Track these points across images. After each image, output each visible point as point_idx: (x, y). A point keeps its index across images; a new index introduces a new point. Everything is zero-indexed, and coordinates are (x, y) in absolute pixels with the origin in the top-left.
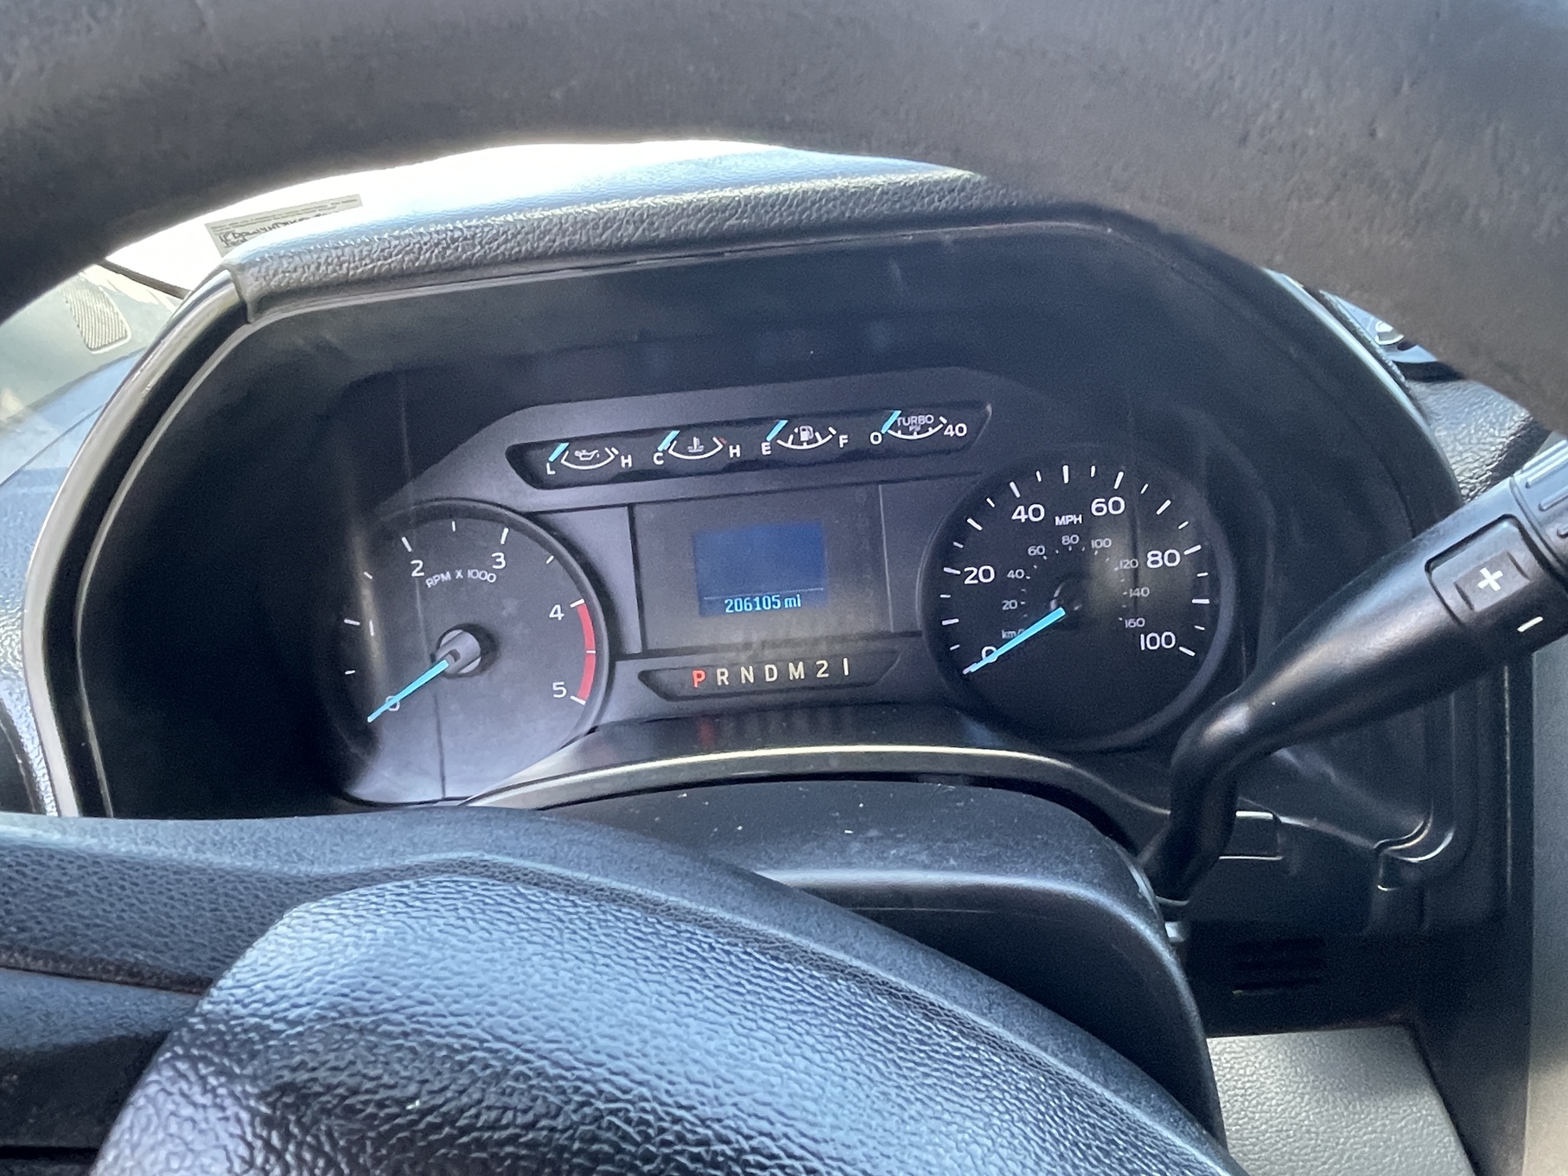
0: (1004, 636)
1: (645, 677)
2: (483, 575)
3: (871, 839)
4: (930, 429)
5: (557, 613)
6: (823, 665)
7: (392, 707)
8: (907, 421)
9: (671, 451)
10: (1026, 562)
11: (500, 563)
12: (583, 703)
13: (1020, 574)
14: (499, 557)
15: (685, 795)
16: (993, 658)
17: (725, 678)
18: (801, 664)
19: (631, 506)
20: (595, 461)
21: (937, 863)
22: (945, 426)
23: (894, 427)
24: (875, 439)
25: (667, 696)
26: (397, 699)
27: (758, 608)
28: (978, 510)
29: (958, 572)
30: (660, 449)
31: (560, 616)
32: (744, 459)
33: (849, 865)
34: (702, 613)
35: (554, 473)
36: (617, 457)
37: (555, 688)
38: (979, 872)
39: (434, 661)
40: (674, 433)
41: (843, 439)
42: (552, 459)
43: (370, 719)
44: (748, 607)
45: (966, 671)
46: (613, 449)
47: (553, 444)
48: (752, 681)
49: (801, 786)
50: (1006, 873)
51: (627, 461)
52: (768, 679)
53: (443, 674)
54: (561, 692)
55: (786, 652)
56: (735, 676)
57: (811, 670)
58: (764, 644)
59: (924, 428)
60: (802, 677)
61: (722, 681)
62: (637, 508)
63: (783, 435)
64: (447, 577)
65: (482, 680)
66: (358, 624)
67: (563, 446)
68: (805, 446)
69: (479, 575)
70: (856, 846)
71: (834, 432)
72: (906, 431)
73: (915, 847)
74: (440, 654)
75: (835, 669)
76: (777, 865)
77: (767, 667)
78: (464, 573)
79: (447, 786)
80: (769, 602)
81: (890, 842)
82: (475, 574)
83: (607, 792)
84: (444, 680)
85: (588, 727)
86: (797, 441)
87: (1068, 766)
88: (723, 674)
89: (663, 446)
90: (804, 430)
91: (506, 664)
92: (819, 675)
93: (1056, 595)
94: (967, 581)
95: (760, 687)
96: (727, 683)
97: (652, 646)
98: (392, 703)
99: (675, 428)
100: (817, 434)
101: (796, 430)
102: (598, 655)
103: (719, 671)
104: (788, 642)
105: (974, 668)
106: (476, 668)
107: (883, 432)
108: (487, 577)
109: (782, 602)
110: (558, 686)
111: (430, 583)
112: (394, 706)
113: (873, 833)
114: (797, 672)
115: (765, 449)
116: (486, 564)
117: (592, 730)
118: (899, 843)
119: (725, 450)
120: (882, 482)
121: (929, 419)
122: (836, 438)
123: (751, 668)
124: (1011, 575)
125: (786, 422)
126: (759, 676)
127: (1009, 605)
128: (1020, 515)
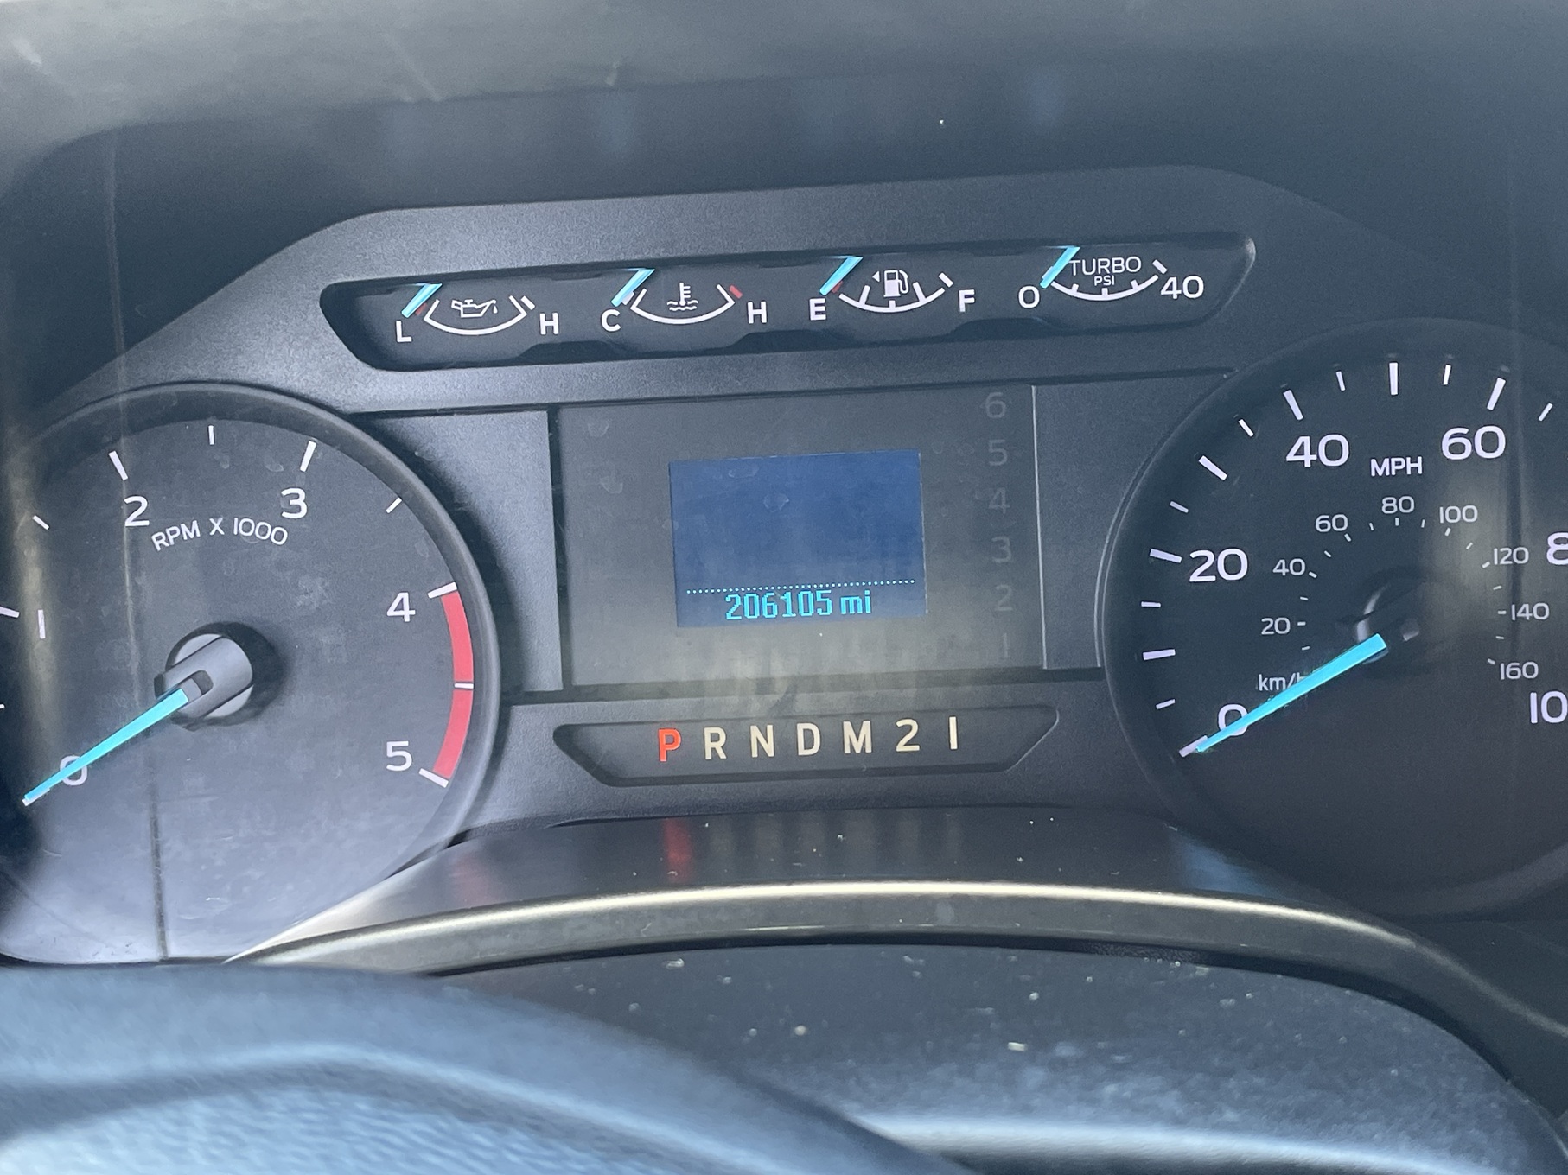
0: (1262, 685)
1: (565, 737)
2: (263, 530)
3: (1064, 1062)
4: (1134, 283)
5: (401, 607)
6: (910, 728)
7: (71, 778)
8: (1089, 269)
9: (634, 308)
10: (1310, 546)
11: (298, 509)
12: (444, 783)
13: (1297, 567)
14: (297, 496)
15: (680, 963)
16: (1239, 729)
17: (718, 746)
18: (866, 725)
19: (553, 410)
20: (490, 320)
21: (1200, 1113)
22: (1163, 279)
23: (1065, 277)
24: (1028, 298)
25: (605, 774)
26: (82, 762)
27: (790, 614)
28: (1220, 441)
29: (1178, 559)
30: (616, 302)
31: (407, 613)
32: (774, 327)
33: (1025, 1110)
34: (680, 621)
35: (409, 339)
36: (533, 316)
37: (390, 754)
38: (1283, 1135)
39: (160, 690)
40: (642, 274)
41: (965, 298)
42: (407, 312)
43: (27, 801)
44: (770, 611)
45: (1184, 752)
46: (525, 300)
47: (410, 284)
48: (771, 754)
49: (908, 956)
50: (1338, 1140)
51: (550, 325)
52: (802, 752)
53: (177, 718)
54: (402, 760)
55: (837, 700)
56: (737, 743)
57: (885, 738)
58: (795, 685)
59: (1122, 282)
60: (869, 750)
61: (714, 750)
62: (566, 415)
63: (851, 284)
64: (191, 531)
65: (254, 732)
66: (16, 614)
67: (429, 289)
68: (893, 308)
69: (255, 530)
70: (1034, 1076)
71: (949, 283)
72: (1088, 286)
73: (1155, 1082)
74: (173, 679)
75: (932, 736)
76: (884, 1105)
77: (801, 727)
78: (228, 527)
79: (170, 935)
80: (809, 602)
81: (1100, 1070)
82: (247, 527)
83: (503, 955)
84: (180, 729)
85: (450, 833)
86: (878, 297)
87: (1404, 942)
88: (715, 738)
89: (623, 297)
90: (891, 277)
91: (299, 702)
92: (901, 748)
93: (1368, 610)
94: (1195, 578)
95: (787, 766)
96: (723, 756)
97: (580, 679)
98: (73, 770)
99: (644, 264)
100: (916, 286)
101: (877, 277)
102: (478, 691)
103: (708, 732)
104: (841, 682)
105: (1202, 745)
106: (245, 707)
107: (1044, 285)
108: (271, 534)
109: (836, 606)
110: (395, 749)
111: (159, 541)
112: (76, 776)
113: (1064, 1050)
114: (858, 739)
115: (816, 310)
116: (272, 510)
117: (459, 839)
118: (1118, 1072)
119: (739, 310)
120: (1038, 382)
121: (1133, 264)
122: (952, 294)
123: (770, 728)
124: (1281, 568)
125: (858, 259)
126: (785, 744)
127: (1273, 626)
128: (1302, 452)
